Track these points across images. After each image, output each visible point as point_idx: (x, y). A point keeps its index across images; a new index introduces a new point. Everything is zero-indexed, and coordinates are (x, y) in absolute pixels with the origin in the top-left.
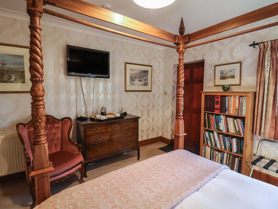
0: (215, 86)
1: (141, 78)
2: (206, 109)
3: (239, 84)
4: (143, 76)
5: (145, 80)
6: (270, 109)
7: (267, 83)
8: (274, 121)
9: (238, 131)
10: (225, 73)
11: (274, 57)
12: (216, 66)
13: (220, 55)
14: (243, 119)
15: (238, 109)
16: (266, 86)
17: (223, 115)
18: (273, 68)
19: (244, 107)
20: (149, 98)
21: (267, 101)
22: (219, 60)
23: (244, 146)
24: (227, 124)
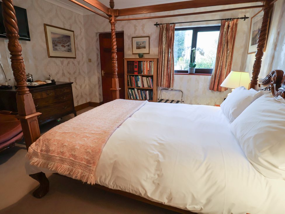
0: (133, 54)
1: (64, 44)
2: (128, 72)
3: (148, 53)
4: (65, 41)
5: (68, 46)
6: (166, 69)
7: (164, 52)
8: (168, 77)
9: (149, 85)
10: (139, 44)
11: (167, 35)
12: (133, 38)
13: (136, 30)
14: (152, 77)
15: (149, 70)
16: (164, 54)
17: (140, 76)
18: (167, 43)
19: (152, 69)
20: (75, 65)
21: (164, 64)
22: (135, 33)
23: (153, 94)
24: (142, 82)
